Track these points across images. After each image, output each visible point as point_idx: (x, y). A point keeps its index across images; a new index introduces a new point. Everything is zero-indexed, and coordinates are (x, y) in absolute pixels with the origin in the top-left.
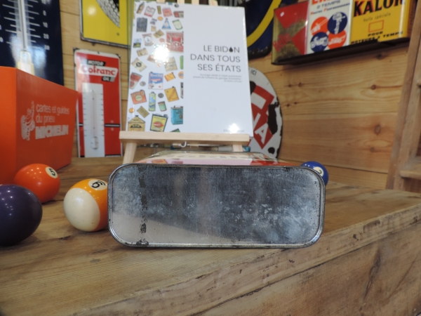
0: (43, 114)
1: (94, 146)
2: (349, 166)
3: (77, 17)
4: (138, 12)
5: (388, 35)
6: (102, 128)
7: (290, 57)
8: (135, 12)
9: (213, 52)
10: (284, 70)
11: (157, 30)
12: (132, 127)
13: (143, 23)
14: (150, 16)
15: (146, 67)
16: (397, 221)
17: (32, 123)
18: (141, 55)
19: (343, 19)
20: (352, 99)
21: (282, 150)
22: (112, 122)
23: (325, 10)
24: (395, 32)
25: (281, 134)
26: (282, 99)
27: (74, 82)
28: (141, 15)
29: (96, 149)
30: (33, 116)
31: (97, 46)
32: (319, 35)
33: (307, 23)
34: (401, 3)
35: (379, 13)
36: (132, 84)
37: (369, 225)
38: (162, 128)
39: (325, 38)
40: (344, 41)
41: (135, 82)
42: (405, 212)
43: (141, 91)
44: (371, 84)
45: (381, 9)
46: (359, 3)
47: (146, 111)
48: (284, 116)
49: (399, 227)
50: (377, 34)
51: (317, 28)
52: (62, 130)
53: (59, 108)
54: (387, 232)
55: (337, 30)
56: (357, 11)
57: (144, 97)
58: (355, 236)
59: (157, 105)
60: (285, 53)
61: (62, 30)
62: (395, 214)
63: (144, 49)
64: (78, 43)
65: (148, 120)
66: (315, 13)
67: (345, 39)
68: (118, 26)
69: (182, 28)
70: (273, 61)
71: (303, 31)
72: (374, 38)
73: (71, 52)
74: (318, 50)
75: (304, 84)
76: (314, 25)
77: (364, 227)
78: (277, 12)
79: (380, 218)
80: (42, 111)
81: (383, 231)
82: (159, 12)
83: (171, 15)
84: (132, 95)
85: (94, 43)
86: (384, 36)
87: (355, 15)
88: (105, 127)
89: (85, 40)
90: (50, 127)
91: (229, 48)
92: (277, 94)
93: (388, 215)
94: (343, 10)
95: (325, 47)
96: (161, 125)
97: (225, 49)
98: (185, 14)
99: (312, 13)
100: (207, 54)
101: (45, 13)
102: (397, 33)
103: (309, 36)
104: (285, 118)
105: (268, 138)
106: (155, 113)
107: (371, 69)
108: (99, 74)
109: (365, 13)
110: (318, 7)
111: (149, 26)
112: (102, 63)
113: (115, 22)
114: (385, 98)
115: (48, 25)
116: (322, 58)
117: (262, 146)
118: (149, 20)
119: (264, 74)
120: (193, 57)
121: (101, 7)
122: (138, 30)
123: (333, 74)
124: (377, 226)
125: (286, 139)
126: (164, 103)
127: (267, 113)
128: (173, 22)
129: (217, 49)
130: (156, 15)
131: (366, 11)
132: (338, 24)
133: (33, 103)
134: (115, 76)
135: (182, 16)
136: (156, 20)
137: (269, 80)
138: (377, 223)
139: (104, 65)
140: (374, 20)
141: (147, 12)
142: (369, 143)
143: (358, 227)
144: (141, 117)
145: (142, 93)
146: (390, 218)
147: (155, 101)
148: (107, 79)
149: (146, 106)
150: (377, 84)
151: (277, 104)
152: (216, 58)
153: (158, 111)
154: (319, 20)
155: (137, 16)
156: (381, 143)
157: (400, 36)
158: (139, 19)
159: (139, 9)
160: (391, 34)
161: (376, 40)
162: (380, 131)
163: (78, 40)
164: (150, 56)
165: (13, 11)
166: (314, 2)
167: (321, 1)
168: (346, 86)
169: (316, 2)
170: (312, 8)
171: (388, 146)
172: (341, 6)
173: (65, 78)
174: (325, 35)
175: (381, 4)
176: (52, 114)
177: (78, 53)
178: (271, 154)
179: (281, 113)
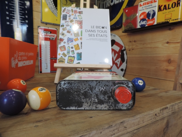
0: (21, 56)
1: (46, 67)
2: (157, 78)
3: (40, 13)
4: (63, 12)
5: (174, 20)
6: (50, 60)
7: (130, 29)
8: (62, 12)
9: (95, 29)
10: (128, 35)
11: (71, 19)
12: (59, 61)
13: (65, 16)
14: (68, 13)
15: (66, 35)
16: (176, 107)
17: (17, 60)
18: (64, 30)
19: (153, 13)
20: (158, 48)
21: (127, 70)
22: (54, 57)
23: (145, 9)
24: (177, 18)
25: (126, 63)
26: (127, 47)
27: (38, 40)
28: (65, 13)
29: (47, 69)
30: (17, 57)
32: (143, 20)
33: (137, 14)
34: (179, 6)
35: (169, 10)
36: (60, 43)
37: (163, 109)
38: (73, 62)
39: (146, 21)
40: (154, 23)
41: (61, 42)
42: (180, 102)
43: (64, 45)
44: (166, 41)
45: (170, 8)
46: (161, 6)
48: (128, 55)
49: (177, 110)
50: (169, 19)
51: (142, 17)
52: (30, 62)
53: (29, 53)
54: (171, 112)
55: (151, 18)
56: (160, 9)
58: (156, 115)
59: (70, 52)
60: (128, 28)
61: (33, 18)
62: (175, 104)
63: (66, 28)
64: (40, 24)
65: (66, 58)
66: (142, 10)
67: (155, 21)
68: (56, 16)
69: (82, 18)
70: (123, 31)
71: (136, 19)
72: (167, 21)
73: (37, 28)
74: (143, 26)
75: (136, 41)
76: (141, 16)
77: (160, 110)
78: (124, 10)
79: (168, 106)
80: (21, 55)
81: (170, 112)
82: (72, 12)
83: (77, 13)
84: (60, 47)
85: (46, 24)
86: (172, 20)
87: (159, 11)
88: (51, 59)
89: (43, 23)
90: (25, 62)
91: (102, 27)
92: (124, 45)
93: (172, 104)
95: (146, 25)
96: (72, 61)
97: (100, 27)
98: (83, 12)
99: (140, 10)
100: (92, 29)
101: (26, 12)
102: (178, 19)
103: (139, 20)
104: (128, 56)
105: (121, 64)
106: (69, 55)
107: (166, 35)
108: (49, 37)
109: (163, 10)
110: (143, 8)
111: (68, 18)
112: (50, 32)
113: (56, 15)
114: (173, 47)
115: (28, 17)
116: (144, 30)
118: (68, 15)
119: (119, 36)
120: (87, 31)
121: (50, 9)
122: (63, 20)
123: (149, 37)
124: (167, 110)
125: (129, 65)
126: (73, 51)
127: (120, 54)
128: (78, 16)
129: (97, 27)
130: (71, 13)
131: (164, 9)
132: (151, 15)
133: (17, 52)
134: (55, 38)
135: (82, 13)
136: (71, 15)
137: (121, 39)
138: (166, 108)
139: (51, 33)
140: (167, 13)
141: (67, 12)
142: (166, 68)
143: (157, 110)
144: (63, 57)
145: (64, 47)
146: (172, 106)
147: (69, 50)
148: (52, 39)
149: (66, 52)
150: (169, 41)
151: (125, 50)
152: (97, 31)
153: (71, 54)
154: (143, 13)
155: (63, 13)
156: (171, 68)
157: (179, 20)
158: (64, 15)
159: (64, 11)
160: (175, 20)
161: (169, 22)
162: (171, 62)
163: (40, 23)
164: (68, 31)
165: (14, 11)
166: (141, 6)
167: (144, 5)
168: (155, 42)
169: (142, 6)
170: (140, 8)
171: (175, 69)
172: (153, 7)
173: (34, 39)
174: (146, 20)
175: (170, 6)
176: (26, 56)
177: (40, 28)
178: (122, 72)
179: (126, 54)
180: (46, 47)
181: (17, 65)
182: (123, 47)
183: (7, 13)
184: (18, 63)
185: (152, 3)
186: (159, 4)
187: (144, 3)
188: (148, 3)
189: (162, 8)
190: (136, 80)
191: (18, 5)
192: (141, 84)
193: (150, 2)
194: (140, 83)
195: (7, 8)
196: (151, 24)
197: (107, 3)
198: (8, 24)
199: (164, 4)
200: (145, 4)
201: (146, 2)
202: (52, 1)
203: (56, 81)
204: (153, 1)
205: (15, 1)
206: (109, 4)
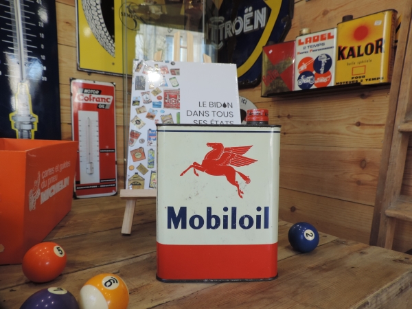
0: (46, 179)
1: (89, 171)
2: (337, 197)
3: (74, 49)
4: (136, 71)
5: (370, 80)
6: (98, 154)
7: (278, 91)
8: (134, 71)
9: (208, 108)
10: (273, 102)
11: (155, 88)
12: (132, 184)
13: (141, 81)
16: (384, 297)
17: (38, 192)
18: (140, 112)
19: (327, 61)
20: (338, 134)
22: (107, 147)
23: (311, 51)
24: (376, 77)
27: (71, 110)
28: (140, 74)
29: (91, 174)
30: (39, 184)
31: (93, 75)
32: (306, 73)
33: (294, 61)
34: (381, 51)
35: (360, 59)
36: (132, 142)
39: (312, 77)
40: (329, 82)
42: (391, 286)
43: (140, 148)
44: (356, 120)
45: (362, 55)
46: (342, 48)
47: (145, 168)
49: (386, 302)
50: (360, 77)
51: (304, 67)
52: (63, 184)
53: (61, 165)
55: (322, 70)
56: (341, 55)
57: (143, 154)
59: (155, 162)
60: (274, 87)
61: (60, 61)
62: (382, 291)
63: (143, 106)
64: (75, 73)
65: (147, 177)
66: (303, 52)
67: (331, 78)
68: (113, 56)
69: (178, 85)
70: (263, 94)
71: (291, 68)
72: (357, 81)
73: (69, 81)
74: (305, 87)
75: (292, 116)
76: (300, 64)
78: (266, 48)
79: (369, 298)
80: (47, 175)
83: (168, 72)
84: (131, 152)
85: (90, 72)
86: (367, 80)
87: (339, 59)
88: (100, 152)
89: (82, 70)
90: (53, 187)
91: (223, 104)
93: (376, 293)
94: (328, 52)
95: (312, 85)
97: (219, 105)
98: (181, 71)
99: (299, 53)
100: (202, 110)
101: (42, 46)
102: (378, 78)
103: (297, 74)
106: (153, 170)
107: (353, 108)
108: (95, 102)
109: (347, 58)
110: (304, 48)
112: (97, 92)
114: (369, 135)
115: (46, 57)
116: (307, 94)
119: (254, 103)
120: (189, 113)
121: (97, 39)
122: (136, 89)
123: (319, 109)
124: (366, 307)
128: (170, 79)
129: (212, 105)
131: (349, 56)
132: (323, 65)
133: (39, 173)
134: (110, 103)
135: (178, 74)
138: (366, 304)
139: (99, 94)
140: (356, 65)
141: (145, 70)
142: (355, 176)
144: (140, 174)
145: (141, 150)
146: (377, 296)
147: (153, 158)
148: (103, 107)
149: (145, 163)
150: (361, 122)
152: (211, 114)
154: (306, 60)
155: (136, 74)
156: (367, 177)
157: (381, 81)
158: (138, 77)
159: (138, 68)
160: (373, 79)
161: (359, 83)
162: (365, 166)
163: (75, 70)
164: (148, 113)
165: (12, 45)
166: (300, 43)
168: (332, 121)
169: (303, 43)
170: (298, 48)
171: (374, 180)
172: (325, 49)
173: (62, 107)
174: (312, 74)
175: (362, 51)
176: (55, 174)
177: (74, 83)
180: (89, 124)
181: (38, 200)
184: (40, 196)
185: (325, 39)
186: (340, 45)
187: (307, 39)
188: (316, 38)
190: (299, 228)
191: (23, 31)
192: (310, 238)
193: (320, 38)
194: (309, 235)
196: (323, 83)
197: (226, 29)
199: (349, 46)
200: (310, 42)
201: (312, 36)
202: (102, 21)
203: (126, 228)
204: (327, 37)
205: (15, 22)
206: (230, 31)
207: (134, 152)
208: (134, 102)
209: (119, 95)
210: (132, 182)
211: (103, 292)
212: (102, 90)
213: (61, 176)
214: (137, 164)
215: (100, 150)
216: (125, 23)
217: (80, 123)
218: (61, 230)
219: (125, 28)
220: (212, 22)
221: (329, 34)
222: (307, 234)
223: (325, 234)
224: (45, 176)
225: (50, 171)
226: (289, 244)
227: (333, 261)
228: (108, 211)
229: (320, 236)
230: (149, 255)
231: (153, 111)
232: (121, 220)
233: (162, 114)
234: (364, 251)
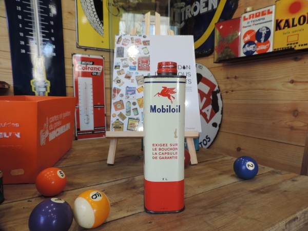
1: (86, 121)
3: (75, 32)
5: (302, 45)
6: (92, 108)
7: (227, 58)
8: (116, 43)
10: (223, 66)
13: (121, 51)
14: (126, 45)
17: (47, 132)
18: (120, 74)
19: (267, 32)
20: (275, 90)
21: (223, 125)
22: (99, 104)
23: (253, 25)
25: (222, 114)
26: (222, 87)
28: (120, 45)
29: (88, 123)
30: (47, 127)
31: (88, 51)
32: (249, 43)
33: (240, 33)
35: (294, 28)
36: (114, 96)
37: (290, 222)
39: (254, 45)
40: (268, 49)
41: (116, 94)
43: (121, 100)
44: (290, 79)
45: (296, 25)
46: (279, 21)
47: (124, 116)
48: (224, 100)
50: (294, 44)
51: (248, 38)
52: (66, 128)
53: (64, 114)
54: (303, 223)
55: (262, 40)
56: (278, 26)
57: (123, 105)
59: (132, 111)
60: (224, 55)
61: (64, 41)
63: (122, 70)
64: (75, 50)
65: (125, 122)
66: (247, 26)
67: (269, 46)
68: (102, 36)
69: (149, 53)
70: (215, 61)
71: (237, 40)
72: (291, 47)
73: (70, 56)
74: (249, 54)
75: (238, 77)
76: (245, 36)
77: (286, 225)
78: (217, 25)
79: (298, 214)
81: (301, 223)
82: (132, 42)
83: (141, 44)
84: (114, 103)
85: (86, 49)
86: (299, 45)
87: (276, 30)
89: (80, 47)
90: (58, 130)
91: (182, 66)
92: (218, 83)
93: (304, 210)
94: (267, 25)
95: (254, 52)
96: (135, 126)
97: (180, 67)
98: (150, 42)
99: (244, 27)
101: (52, 31)
103: (242, 44)
104: (225, 101)
105: (212, 116)
106: (130, 117)
107: (290, 68)
108: (90, 71)
109: (284, 28)
110: (248, 22)
112: (91, 63)
114: (301, 90)
115: (55, 39)
116: (251, 59)
117: (208, 121)
118: (125, 48)
119: (208, 68)
122: (117, 57)
123: (260, 71)
125: (226, 118)
126: (136, 109)
127: (211, 97)
131: (285, 27)
132: (263, 35)
133: (47, 118)
134: (100, 71)
135: (149, 44)
137: (212, 73)
138: (295, 219)
139: (93, 64)
140: (291, 34)
141: (124, 43)
142: (289, 123)
143: (281, 225)
144: (120, 120)
145: (121, 102)
146: (305, 213)
147: (130, 108)
148: (95, 74)
149: (124, 112)
150: (295, 80)
151: (218, 91)
153: (132, 115)
154: (249, 32)
155: (117, 46)
156: (299, 124)
159: (118, 41)
160: (305, 45)
161: (293, 48)
162: (298, 114)
163: (75, 47)
164: (126, 75)
165: (32, 31)
166: (245, 19)
167: (250, 18)
168: (270, 80)
169: (247, 19)
170: (243, 23)
171: (304, 126)
172: (265, 22)
173: (66, 75)
174: (254, 43)
175: (296, 22)
176: (59, 120)
177: (75, 57)
178: (214, 128)
179: (221, 98)
180: (86, 87)
181: (47, 138)
182: (215, 86)
183: (22, 34)
185: (265, 14)
186: (277, 18)
187: (250, 16)
188: (258, 14)
189: (282, 24)
190: (242, 160)
191: (39, 21)
192: (251, 169)
193: (261, 14)
194: (250, 166)
195: (21, 26)
196: (263, 50)
197: (187, 11)
198: (23, 53)
199: (285, 18)
200: (253, 17)
201: (254, 12)
202: (94, 10)
203: (111, 160)
204: (267, 12)
205: (33, 14)
206: (189, 13)
207: (116, 104)
208: (116, 67)
209: (107, 65)
210: (114, 126)
211: (91, 203)
212: (95, 62)
213: (64, 122)
214: (118, 112)
215: (94, 105)
216: (110, 11)
217: (79, 86)
218: (65, 161)
219: (110, 14)
220: (176, 7)
221: (269, 10)
222: (248, 165)
223: (263, 166)
224: (52, 121)
225: (55, 118)
226: (234, 173)
227: (269, 186)
228: (98, 149)
229: (259, 168)
230: (127, 180)
231: (130, 73)
232: (106, 155)
233: (137, 75)
234: (295, 179)
